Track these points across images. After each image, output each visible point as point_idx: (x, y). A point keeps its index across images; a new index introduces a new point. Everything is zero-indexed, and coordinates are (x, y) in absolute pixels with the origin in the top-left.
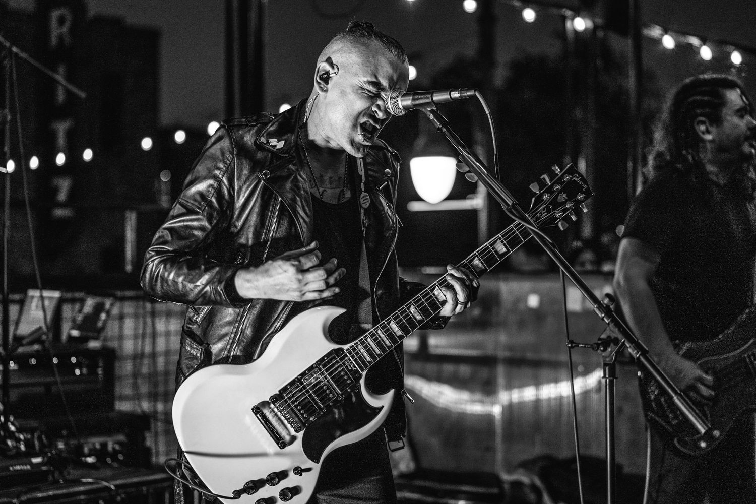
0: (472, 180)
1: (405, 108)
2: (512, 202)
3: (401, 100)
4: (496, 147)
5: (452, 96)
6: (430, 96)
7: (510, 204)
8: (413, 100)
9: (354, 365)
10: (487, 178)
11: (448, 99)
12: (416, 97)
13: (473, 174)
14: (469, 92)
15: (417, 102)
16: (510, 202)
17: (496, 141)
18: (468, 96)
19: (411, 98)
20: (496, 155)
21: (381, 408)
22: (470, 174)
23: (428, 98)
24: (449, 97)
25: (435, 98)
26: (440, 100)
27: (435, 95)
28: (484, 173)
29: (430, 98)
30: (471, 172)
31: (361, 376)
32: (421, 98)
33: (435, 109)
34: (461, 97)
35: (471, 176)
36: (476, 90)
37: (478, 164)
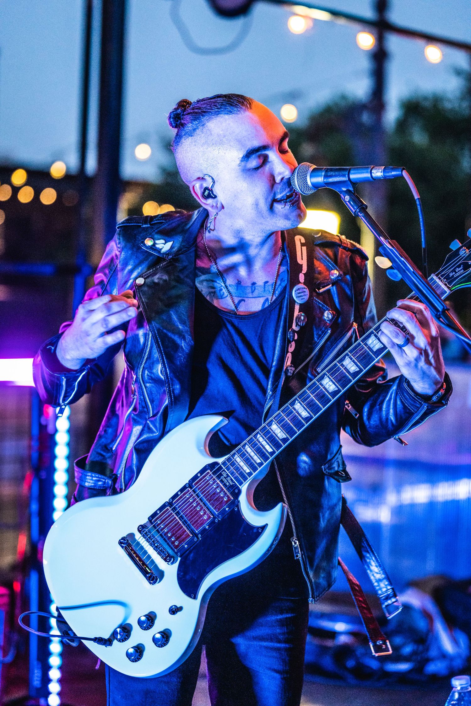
0: (395, 278)
1: (315, 186)
2: (442, 307)
3: (311, 177)
4: (425, 240)
5: (373, 175)
6: (347, 173)
7: (440, 309)
8: (326, 176)
9: (231, 480)
10: (414, 277)
11: (368, 177)
12: (330, 174)
13: (396, 271)
14: (394, 171)
15: (331, 180)
16: (440, 307)
17: (424, 233)
18: (393, 176)
19: (323, 174)
20: (424, 249)
21: (264, 528)
22: (392, 271)
23: (344, 176)
24: (369, 175)
25: (352, 176)
26: (358, 179)
27: (352, 172)
28: (408, 270)
29: (347, 176)
30: (394, 269)
31: (240, 492)
32: (336, 176)
33: (351, 189)
34: (385, 177)
35: (394, 272)
36: (404, 169)
37: (403, 259)
